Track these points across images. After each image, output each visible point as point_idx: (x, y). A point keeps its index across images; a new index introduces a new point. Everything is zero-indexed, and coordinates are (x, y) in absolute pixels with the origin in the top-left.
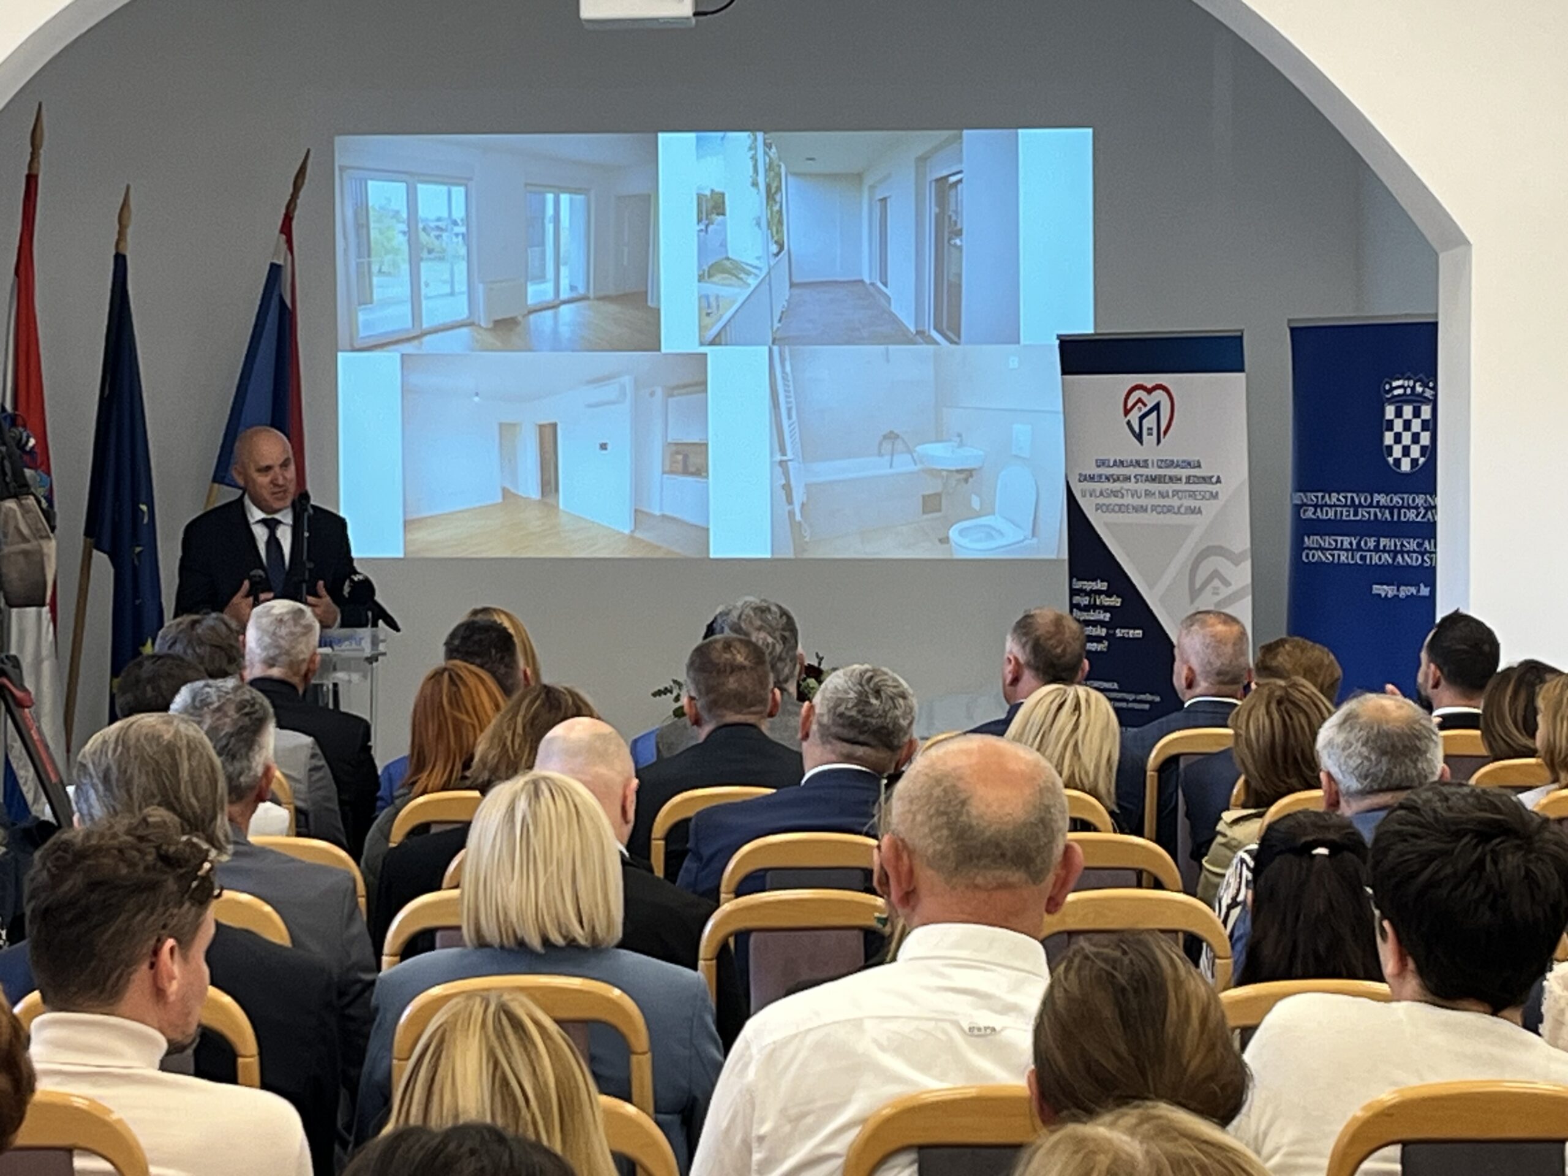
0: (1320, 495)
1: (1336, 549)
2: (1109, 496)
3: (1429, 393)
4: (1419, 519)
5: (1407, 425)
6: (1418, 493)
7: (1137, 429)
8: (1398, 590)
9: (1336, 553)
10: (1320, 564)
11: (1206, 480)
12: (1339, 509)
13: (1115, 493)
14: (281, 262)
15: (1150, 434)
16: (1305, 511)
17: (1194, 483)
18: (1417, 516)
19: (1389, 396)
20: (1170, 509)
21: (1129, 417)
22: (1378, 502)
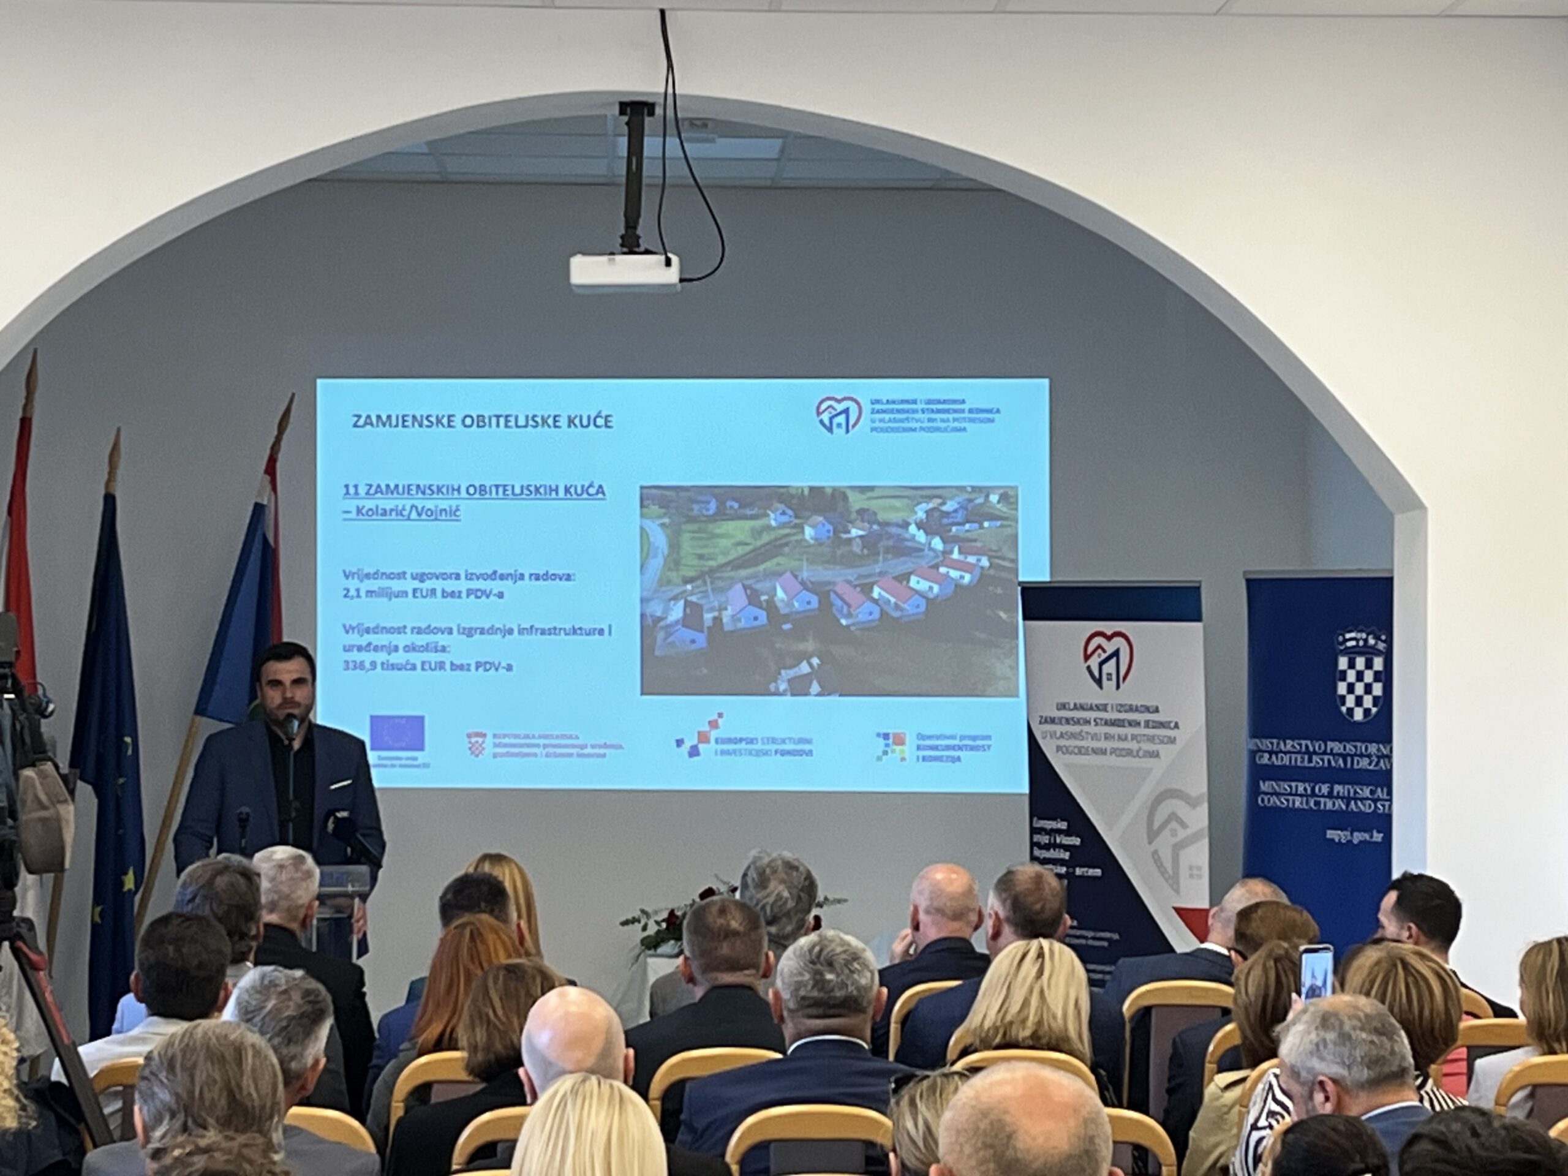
0: (1275, 741)
1: (1290, 794)
2: (1070, 738)
3: (1381, 646)
4: (1371, 767)
5: (1360, 676)
6: (1371, 742)
7: (1096, 674)
8: (1352, 835)
9: (1291, 798)
10: (1276, 809)
11: (1162, 725)
12: (1293, 756)
13: (1073, 736)
14: (265, 502)
15: (1109, 679)
16: (1262, 757)
17: (1154, 727)
18: (1370, 764)
19: (1342, 648)
20: (1129, 753)
21: (1089, 662)
22: (1332, 750)
